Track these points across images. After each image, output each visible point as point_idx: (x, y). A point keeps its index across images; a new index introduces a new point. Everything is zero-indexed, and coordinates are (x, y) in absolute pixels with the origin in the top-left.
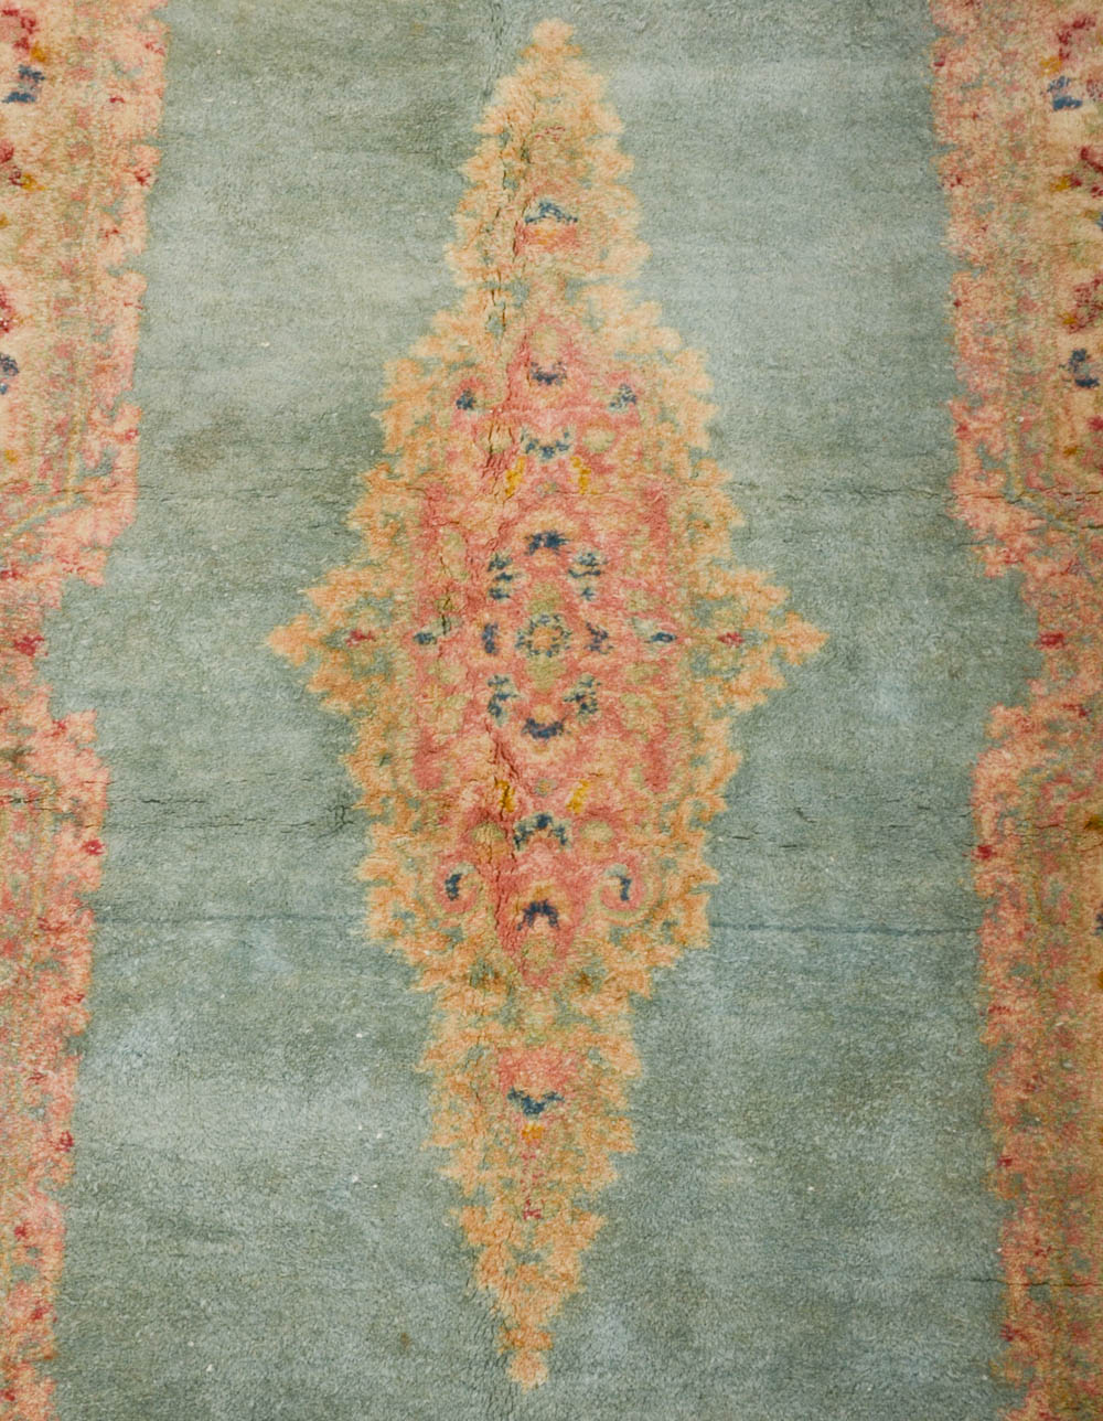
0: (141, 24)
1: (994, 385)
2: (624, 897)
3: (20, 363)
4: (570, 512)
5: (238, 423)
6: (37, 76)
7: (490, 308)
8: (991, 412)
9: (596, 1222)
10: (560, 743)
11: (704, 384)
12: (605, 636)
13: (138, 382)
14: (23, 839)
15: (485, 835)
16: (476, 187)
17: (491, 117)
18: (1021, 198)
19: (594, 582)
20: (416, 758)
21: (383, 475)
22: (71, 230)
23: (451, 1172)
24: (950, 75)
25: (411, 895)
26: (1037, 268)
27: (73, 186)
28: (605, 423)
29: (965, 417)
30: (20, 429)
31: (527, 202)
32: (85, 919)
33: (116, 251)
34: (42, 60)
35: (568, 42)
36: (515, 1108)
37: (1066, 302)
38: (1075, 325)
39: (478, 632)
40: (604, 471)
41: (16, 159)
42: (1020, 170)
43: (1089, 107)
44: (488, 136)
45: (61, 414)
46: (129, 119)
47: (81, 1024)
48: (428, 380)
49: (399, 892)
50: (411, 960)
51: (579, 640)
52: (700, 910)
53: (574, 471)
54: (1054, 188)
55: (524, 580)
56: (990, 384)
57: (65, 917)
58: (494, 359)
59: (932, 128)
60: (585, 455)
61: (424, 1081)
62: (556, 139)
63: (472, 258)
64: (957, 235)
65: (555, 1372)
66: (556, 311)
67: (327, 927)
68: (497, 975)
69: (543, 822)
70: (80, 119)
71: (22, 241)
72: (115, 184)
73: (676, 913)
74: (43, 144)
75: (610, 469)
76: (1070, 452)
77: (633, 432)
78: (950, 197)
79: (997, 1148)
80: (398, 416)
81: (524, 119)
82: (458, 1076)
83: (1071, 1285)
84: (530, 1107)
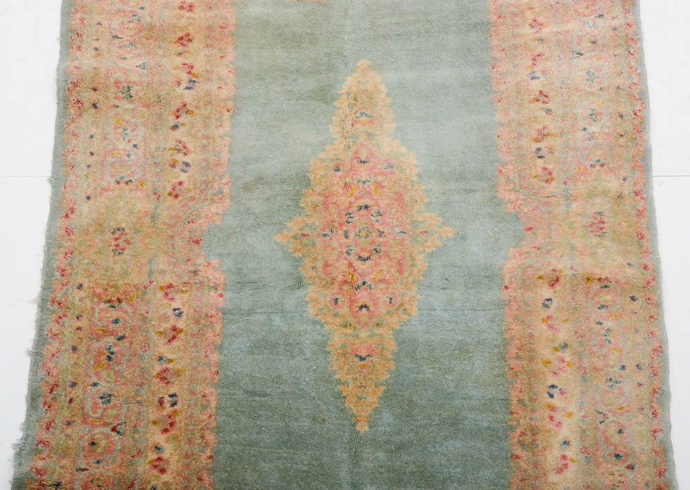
0: (228, 66)
1: (511, 158)
2: (391, 303)
3: (191, 164)
4: (372, 199)
5: (263, 178)
6: (194, 81)
7: (345, 143)
8: (510, 167)
9: (383, 388)
10: (369, 263)
11: (415, 162)
12: (383, 232)
13: (230, 168)
14: (199, 294)
15: (346, 287)
16: (339, 109)
17: (344, 88)
18: (520, 105)
19: (379, 218)
20: (323, 268)
21: (311, 191)
22: (206, 126)
23: (337, 376)
24: (497, 71)
25: (323, 303)
26: (524, 125)
27: (206, 113)
28: (382, 174)
29: (501, 168)
30: (192, 182)
31: (356, 112)
32: (220, 314)
33: (221, 131)
34: (196, 77)
35: (369, 66)
36: (357, 359)
37: (534, 134)
38: (537, 141)
39: (343, 233)
40: (382, 187)
41: (188, 106)
42: (520, 97)
43: (542, 79)
44: (343, 94)
45: (205, 178)
46: (224, 93)
47: (219, 342)
48: (324, 164)
49: (319, 303)
50: (323, 321)
51: (375, 234)
52: (415, 306)
53: (373, 188)
54: (531, 102)
55: (357, 218)
56: (509, 158)
57: (213, 313)
58: (347, 157)
59: (491, 87)
60: (377, 183)
61: (329, 353)
62: (365, 94)
63: (338, 129)
64: (499, 117)
65: (371, 427)
66: (366, 143)
67: (297, 314)
68: (350, 324)
69: (364, 283)
70: (208, 94)
71: (190, 129)
72: (220, 112)
73: (407, 306)
74: (196, 102)
75: (384, 187)
76: (535, 177)
77: (392, 176)
78: (497, 106)
79: (509, 365)
80: (315, 174)
81: (355, 89)
82: (339, 351)
83: (531, 400)
84: (362, 359)
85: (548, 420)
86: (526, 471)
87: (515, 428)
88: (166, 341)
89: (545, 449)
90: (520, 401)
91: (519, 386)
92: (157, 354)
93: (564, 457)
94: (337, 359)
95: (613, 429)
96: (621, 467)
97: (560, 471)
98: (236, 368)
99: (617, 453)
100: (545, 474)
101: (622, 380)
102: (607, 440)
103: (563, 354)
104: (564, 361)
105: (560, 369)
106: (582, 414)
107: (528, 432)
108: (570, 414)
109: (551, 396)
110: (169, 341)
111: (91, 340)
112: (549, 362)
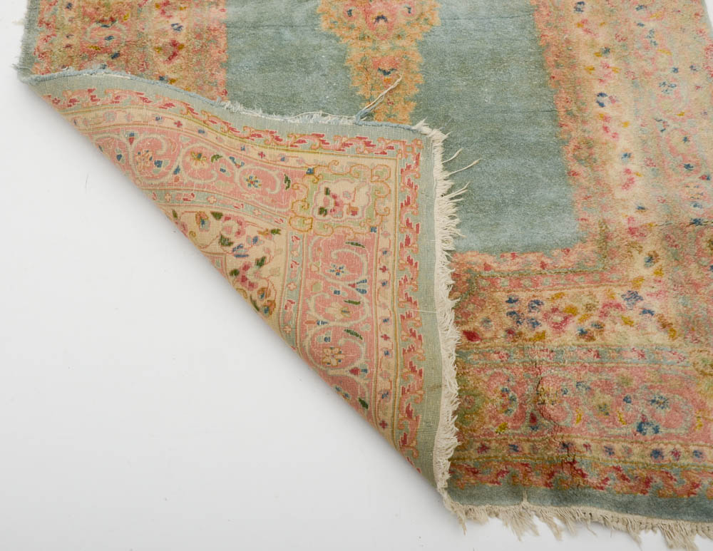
2: (409, 12)
9: (413, 104)
14: (199, 10)
23: (360, 93)
25: (335, 15)
32: (223, 27)
36: (380, 74)
47: (225, 59)
49: (332, 16)
50: (338, 35)
52: (436, 15)
57: (216, 27)
61: (348, 68)
67: (308, 28)
68: (368, 37)
73: (428, 15)
79: (549, 74)
82: (359, 66)
83: (580, 110)
84: (386, 73)
85: (602, 131)
86: (588, 188)
87: (568, 142)
88: (166, 58)
89: (604, 163)
90: (568, 112)
91: (564, 96)
92: (157, 73)
93: (628, 171)
94: (358, 75)
95: (676, 138)
96: (694, 179)
97: (626, 186)
98: (246, 87)
99: (687, 164)
100: (610, 191)
101: (676, 83)
102: (672, 150)
103: (606, 60)
104: (608, 67)
105: (606, 76)
106: (640, 122)
107: (583, 146)
108: (626, 124)
109: (602, 105)
110: (169, 59)
111: (83, 58)
112: (593, 69)
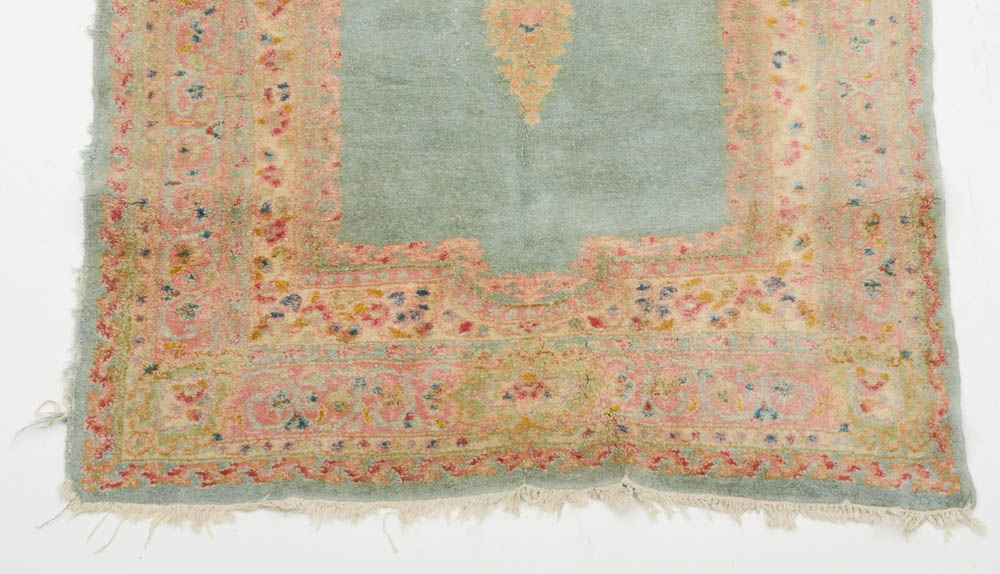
9: (557, 67)
23: (497, 54)
36: (522, 31)
47: (340, 14)
61: (484, 23)
65: (543, 118)
79: (722, 28)
82: (498, 21)
83: (752, 72)
84: (528, 29)
85: (773, 97)
86: (746, 164)
87: (732, 111)
88: (270, 14)
89: (769, 135)
90: (737, 75)
91: (736, 55)
92: (259, 31)
93: (795, 144)
94: (496, 31)
95: (859, 103)
96: (868, 151)
97: (789, 162)
98: (363, 48)
99: (864, 134)
100: (770, 167)
101: (870, 39)
102: (851, 118)
103: (793, 10)
104: (794, 19)
105: (789, 30)
106: (819, 86)
107: (748, 115)
108: (803, 88)
109: (778, 66)
110: (274, 14)
111: (171, 14)
112: (775, 22)
